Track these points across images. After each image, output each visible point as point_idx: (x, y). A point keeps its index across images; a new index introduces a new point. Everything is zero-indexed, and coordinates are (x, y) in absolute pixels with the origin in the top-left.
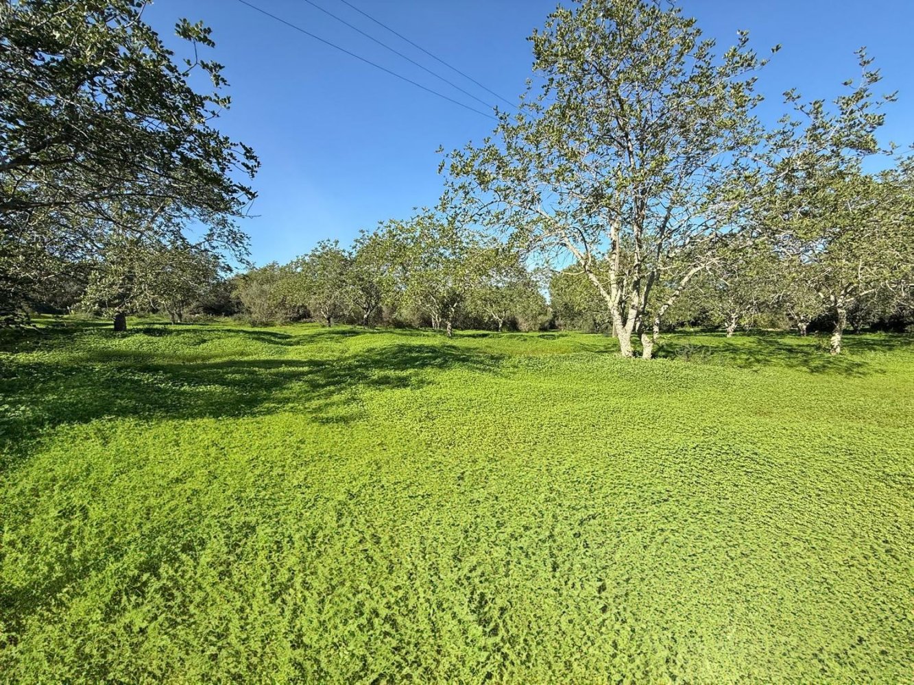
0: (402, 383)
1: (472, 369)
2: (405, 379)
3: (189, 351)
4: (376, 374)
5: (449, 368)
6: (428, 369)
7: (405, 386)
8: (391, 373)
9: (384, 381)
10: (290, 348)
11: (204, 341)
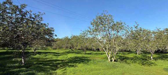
0: (73, 66)
1: (84, 63)
2: (74, 65)
3: (44, 58)
4: (70, 64)
5: (80, 63)
6: (77, 64)
7: (73, 67)
8: (72, 64)
9: (71, 66)
10: (59, 57)
11: (46, 56)
